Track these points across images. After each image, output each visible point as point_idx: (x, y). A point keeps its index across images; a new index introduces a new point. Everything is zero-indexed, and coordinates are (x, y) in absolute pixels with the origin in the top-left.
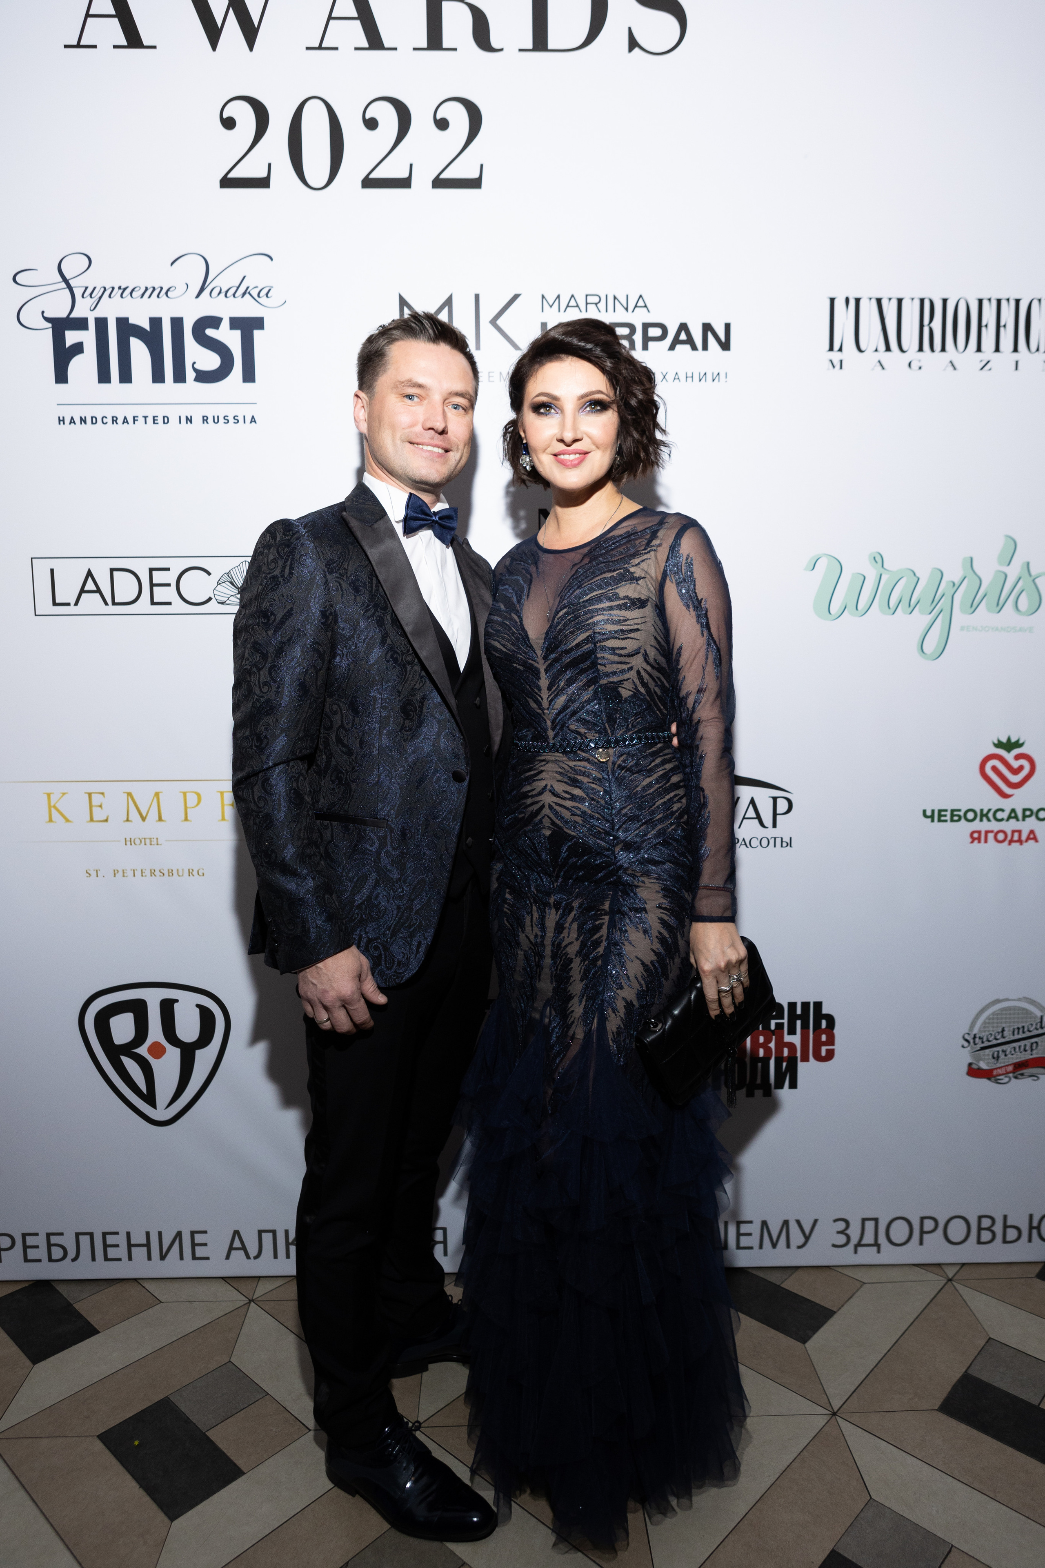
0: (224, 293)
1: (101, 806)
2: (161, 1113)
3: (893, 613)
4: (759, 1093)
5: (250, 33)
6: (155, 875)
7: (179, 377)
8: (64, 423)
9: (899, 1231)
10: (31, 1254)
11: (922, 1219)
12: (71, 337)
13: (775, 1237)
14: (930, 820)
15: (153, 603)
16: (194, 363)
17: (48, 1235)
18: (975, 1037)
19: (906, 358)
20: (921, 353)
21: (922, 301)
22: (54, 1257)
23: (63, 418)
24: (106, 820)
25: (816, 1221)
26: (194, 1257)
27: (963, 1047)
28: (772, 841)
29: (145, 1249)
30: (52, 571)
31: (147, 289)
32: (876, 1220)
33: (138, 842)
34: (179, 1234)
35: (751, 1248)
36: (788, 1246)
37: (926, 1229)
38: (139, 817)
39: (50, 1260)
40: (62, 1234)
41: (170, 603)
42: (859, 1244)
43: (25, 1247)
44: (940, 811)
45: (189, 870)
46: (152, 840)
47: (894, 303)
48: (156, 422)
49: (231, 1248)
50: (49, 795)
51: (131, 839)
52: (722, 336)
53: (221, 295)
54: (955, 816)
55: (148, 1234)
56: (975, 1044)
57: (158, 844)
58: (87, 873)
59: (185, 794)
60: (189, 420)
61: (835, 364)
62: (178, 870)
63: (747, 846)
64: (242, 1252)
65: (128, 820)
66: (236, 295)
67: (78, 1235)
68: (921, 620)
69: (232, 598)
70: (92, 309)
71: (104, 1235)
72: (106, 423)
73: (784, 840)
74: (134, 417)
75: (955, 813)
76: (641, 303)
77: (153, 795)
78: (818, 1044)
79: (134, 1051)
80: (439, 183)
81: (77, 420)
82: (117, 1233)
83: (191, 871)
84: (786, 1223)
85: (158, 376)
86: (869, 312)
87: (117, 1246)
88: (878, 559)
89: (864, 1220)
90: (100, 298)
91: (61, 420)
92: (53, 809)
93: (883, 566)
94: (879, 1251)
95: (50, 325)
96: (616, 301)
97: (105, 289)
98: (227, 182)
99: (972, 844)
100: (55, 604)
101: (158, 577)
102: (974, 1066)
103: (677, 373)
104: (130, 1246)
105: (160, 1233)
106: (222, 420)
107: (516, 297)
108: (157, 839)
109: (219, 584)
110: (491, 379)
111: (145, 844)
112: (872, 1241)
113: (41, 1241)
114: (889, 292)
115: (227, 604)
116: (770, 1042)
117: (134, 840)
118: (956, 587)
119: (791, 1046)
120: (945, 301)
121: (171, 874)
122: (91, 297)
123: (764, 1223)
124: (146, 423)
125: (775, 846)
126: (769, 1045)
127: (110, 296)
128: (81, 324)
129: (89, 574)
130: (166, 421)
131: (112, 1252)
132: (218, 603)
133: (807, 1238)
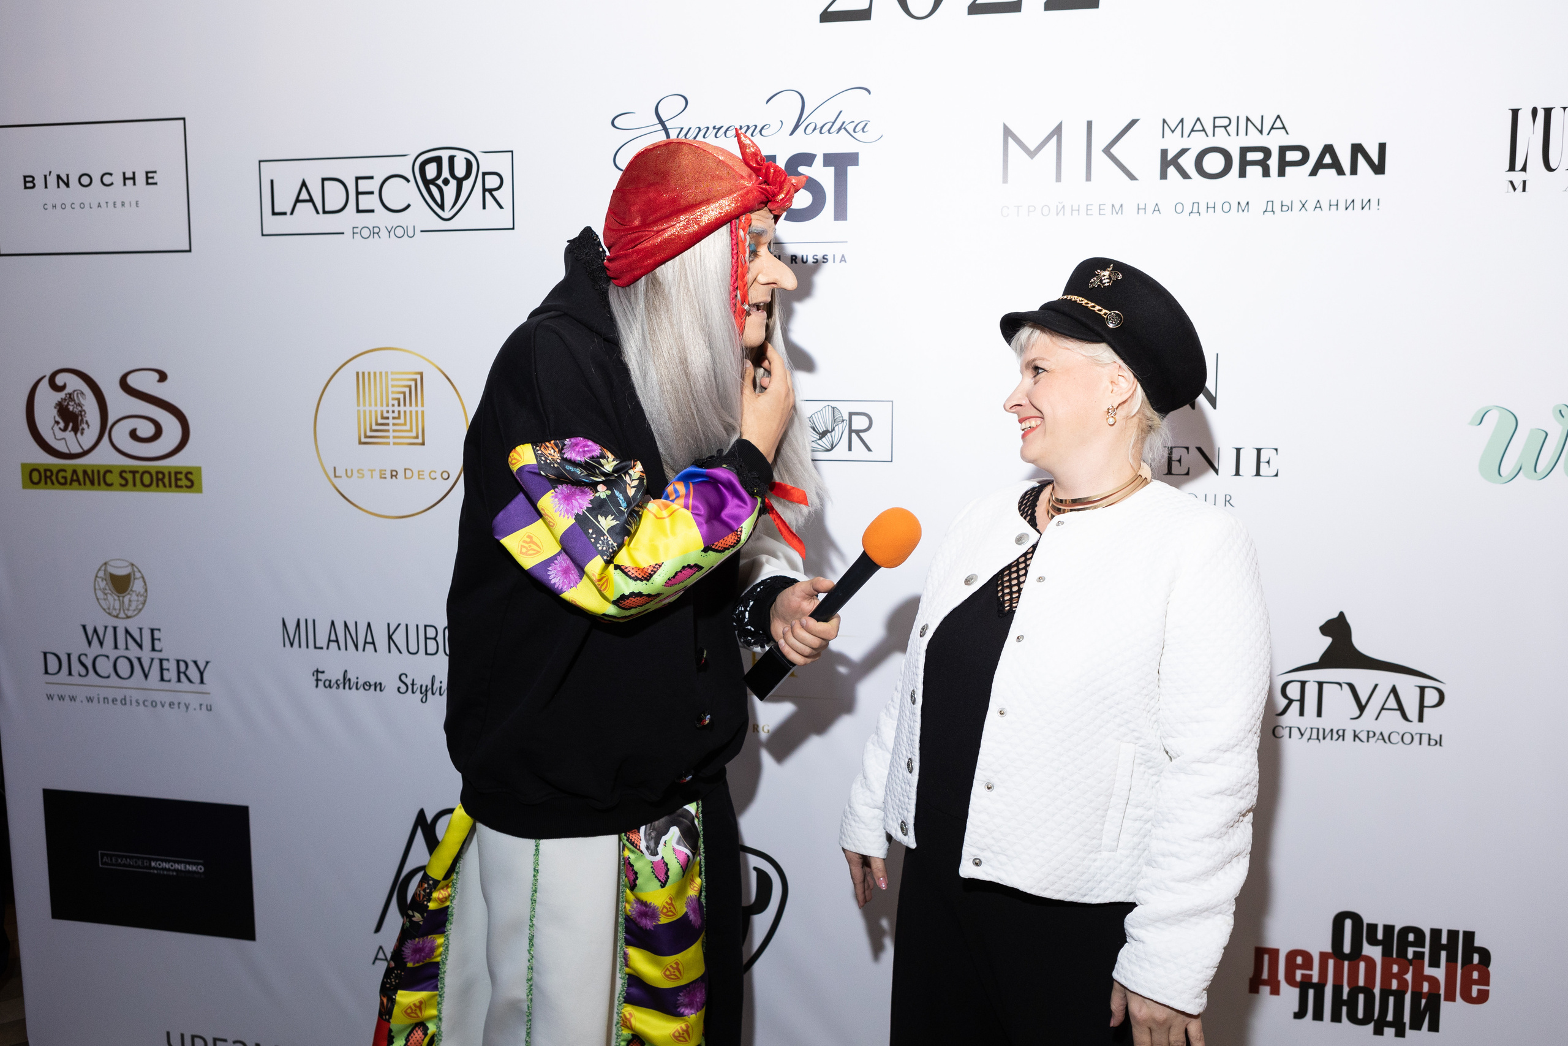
0: (819, 129)
4: (1389, 1032)
28: (1417, 738)
52: (1375, 159)
53: (815, 131)
61: (1516, 185)
63: (1385, 742)
66: (831, 132)
69: (812, 444)
73: (1432, 737)
76: (1279, 124)
78: (1467, 983)
86: (1562, 123)
88: (1565, 413)
96: (1249, 123)
97: (700, 130)
103: (1318, 201)
107: (1133, 122)
110: (1102, 212)
116: (1407, 972)
119: (1433, 981)
125: (1420, 744)
126: (1406, 977)
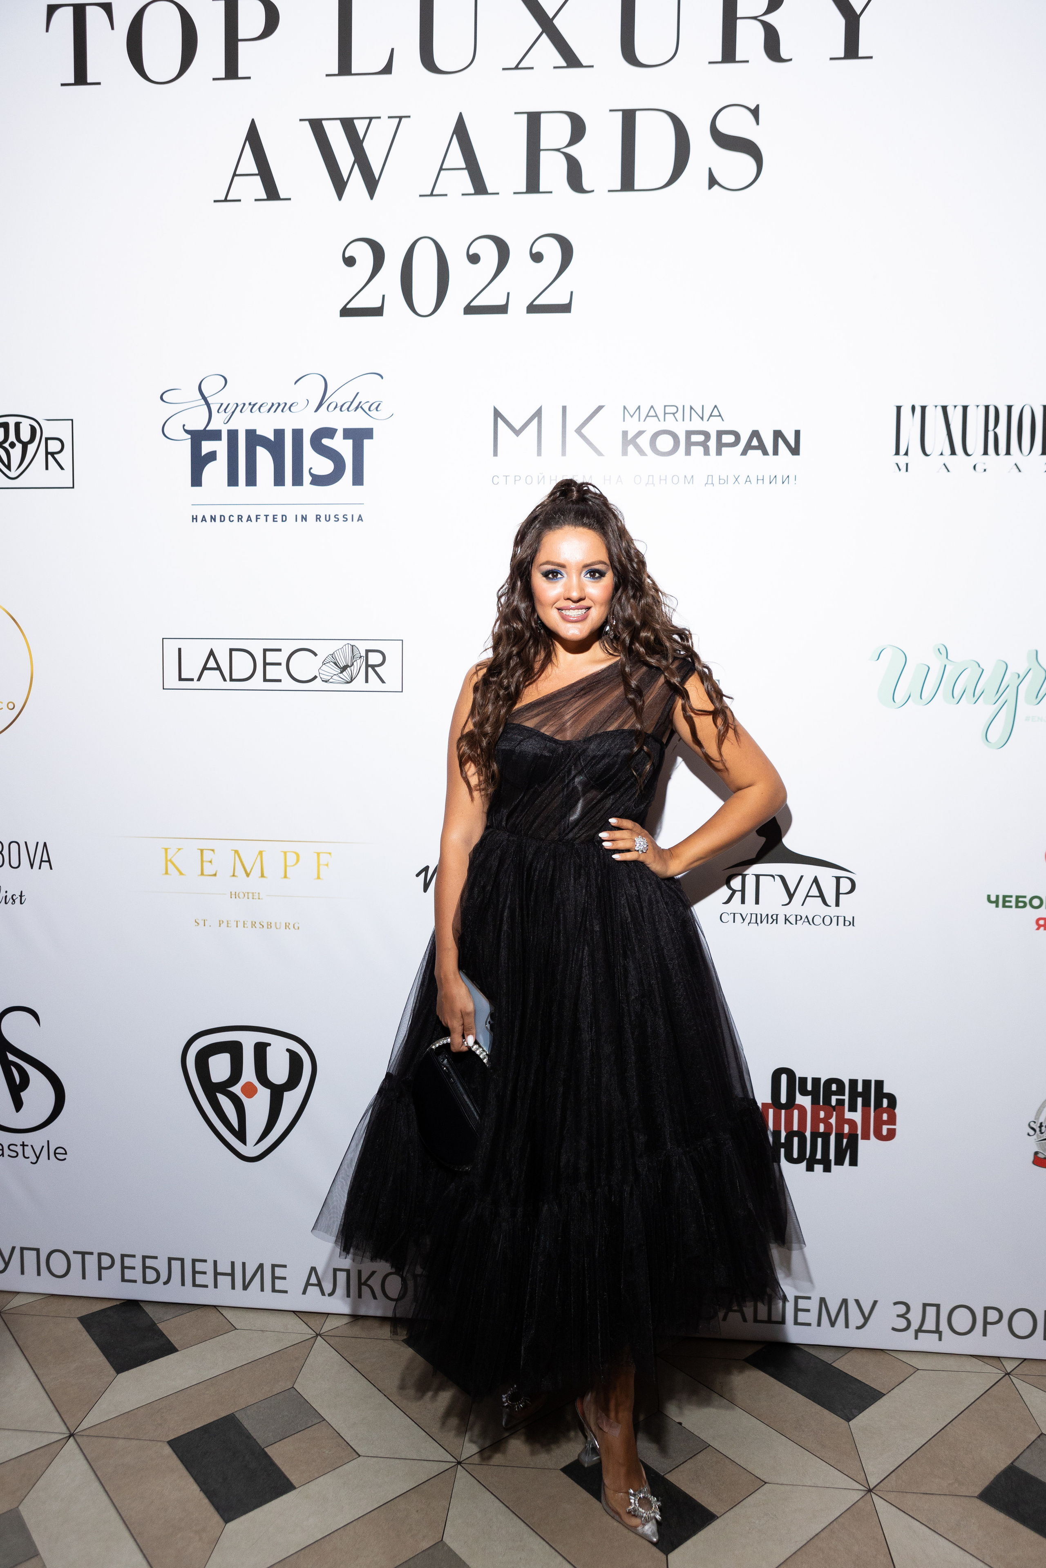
0: (339, 408)
1: (211, 862)
2: (249, 1150)
3: (958, 703)
5: (371, 184)
6: (255, 927)
7: (298, 480)
8: (196, 521)
9: (962, 1320)
10: (129, 1274)
11: (986, 1309)
12: (207, 447)
13: (833, 1318)
14: (994, 905)
15: (265, 680)
16: (311, 468)
17: (144, 1258)
18: (1041, 1126)
19: (971, 461)
20: (985, 456)
21: (987, 408)
22: (148, 1280)
23: (196, 516)
24: (215, 875)
25: (875, 1302)
26: (274, 1290)
27: (1029, 1135)
28: (835, 920)
29: (230, 1278)
30: (180, 650)
31: (273, 405)
32: (938, 1306)
33: (241, 895)
34: (261, 1266)
35: (809, 1325)
36: (847, 1326)
37: (989, 1320)
38: (244, 872)
39: (145, 1281)
40: (156, 1258)
41: (280, 681)
42: (919, 1330)
43: (123, 1268)
44: (1004, 897)
45: (286, 923)
46: (255, 894)
47: (960, 410)
48: (275, 520)
49: (308, 1284)
50: (166, 850)
51: (236, 893)
52: (792, 442)
53: (336, 409)
54: (1020, 902)
55: (233, 1264)
56: (1042, 1133)
57: (259, 899)
58: (196, 922)
59: (285, 853)
60: (304, 518)
61: (901, 468)
62: (276, 923)
63: (810, 923)
64: (317, 1288)
65: (234, 875)
66: (350, 409)
67: (170, 1260)
68: (985, 709)
69: (335, 677)
70: (225, 422)
71: (194, 1261)
72: (233, 521)
73: (846, 919)
74: (257, 516)
75: (1020, 899)
76: (716, 412)
77: (257, 853)
78: (879, 1123)
79: (228, 1089)
80: (533, 308)
81: (208, 518)
82: (205, 1261)
83: (287, 924)
84: (845, 1302)
85: (279, 480)
86: (935, 419)
87: (205, 1273)
88: (944, 651)
89: (925, 1306)
90: (233, 412)
91: (195, 519)
92: (169, 863)
93: (947, 658)
94: (940, 1339)
95: (189, 436)
96: (693, 411)
97: (237, 406)
98: (346, 312)
99: (1037, 931)
100: (180, 679)
101: (271, 657)
102: (1040, 1156)
104: (216, 1274)
105: (244, 1264)
106: (332, 518)
107: (600, 408)
108: (259, 893)
109: (324, 664)
111: (248, 898)
112: (934, 1329)
113: (137, 1263)
114: (954, 401)
115: (331, 682)
116: (831, 1117)
117: (239, 894)
118: (1021, 678)
120: (1010, 408)
121: (269, 927)
122: (225, 412)
123: (823, 1300)
124: (267, 521)
125: (837, 925)
126: (831, 1121)
127: (241, 412)
128: (215, 435)
129: (212, 653)
130: (284, 519)
131: (200, 1279)
132: (323, 681)
133: (866, 1319)
